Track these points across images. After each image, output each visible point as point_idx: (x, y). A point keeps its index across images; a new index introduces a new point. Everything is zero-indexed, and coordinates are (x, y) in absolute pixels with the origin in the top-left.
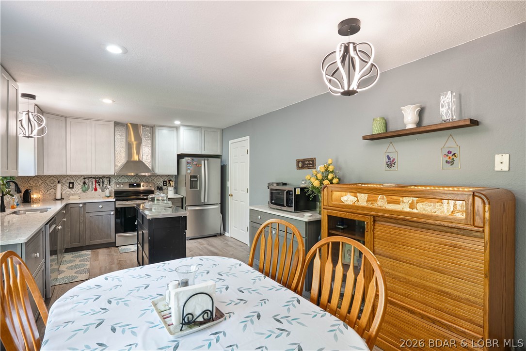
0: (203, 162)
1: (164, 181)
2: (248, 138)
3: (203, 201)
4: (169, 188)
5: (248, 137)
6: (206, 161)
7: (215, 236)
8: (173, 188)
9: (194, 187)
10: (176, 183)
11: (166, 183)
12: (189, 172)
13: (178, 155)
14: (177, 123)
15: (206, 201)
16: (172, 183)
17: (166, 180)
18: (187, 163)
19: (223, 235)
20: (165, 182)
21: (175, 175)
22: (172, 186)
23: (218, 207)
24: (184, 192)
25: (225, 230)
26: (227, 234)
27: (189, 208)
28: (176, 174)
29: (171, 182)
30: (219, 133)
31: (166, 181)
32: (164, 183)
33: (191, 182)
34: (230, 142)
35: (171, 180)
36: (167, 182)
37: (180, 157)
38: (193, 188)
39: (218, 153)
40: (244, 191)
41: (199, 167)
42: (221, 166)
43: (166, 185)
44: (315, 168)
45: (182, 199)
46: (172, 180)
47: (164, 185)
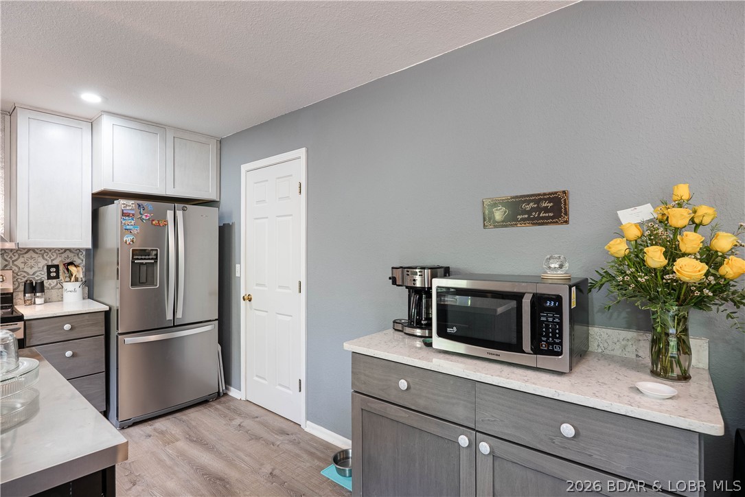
0: (170, 214)
1: (49, 267)
2: (302, 152)
3: (169, 316)
4: (65, 285)
5: (304, 150)
6: (179, 214)
7: (203, 402)
8: (78, 284)
9: (143, 279)
10: (90, 270)
11: (57, 272)
12: (128, 238)
13: (93, 194)
14: (91, 98)
15: (179, 315)
16: (78, 272)
17: (55, 263)
18: (123, 214)
19: (225, 394)
20: (53, 270)
21: (87, 250)
22: (77, 280)
23: (212, 328)
24: (111, 295)
25: (228, 382)
26: (233, 392)
27: (129, 340)
28: (89, 246)
29: (72, 268)
30: (213, 147)
31: (57, 267)
32: (49, 272)
33: (136, 267)
34: (244, 168)
35: (71, 263)
36: (61, 268)
37: (102, 199)
38: (141, 284)
39: (211, 195)
40: (287, 288)
41: (157, 228)
42: (220, 228)
43: (57, 277)
44: (567, 222)
45: (107, 314)
46: (78, 261)
47: (49, 277)
